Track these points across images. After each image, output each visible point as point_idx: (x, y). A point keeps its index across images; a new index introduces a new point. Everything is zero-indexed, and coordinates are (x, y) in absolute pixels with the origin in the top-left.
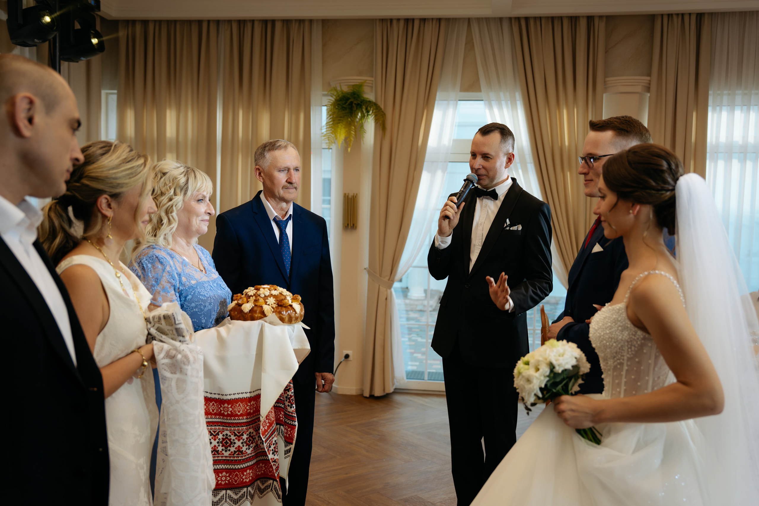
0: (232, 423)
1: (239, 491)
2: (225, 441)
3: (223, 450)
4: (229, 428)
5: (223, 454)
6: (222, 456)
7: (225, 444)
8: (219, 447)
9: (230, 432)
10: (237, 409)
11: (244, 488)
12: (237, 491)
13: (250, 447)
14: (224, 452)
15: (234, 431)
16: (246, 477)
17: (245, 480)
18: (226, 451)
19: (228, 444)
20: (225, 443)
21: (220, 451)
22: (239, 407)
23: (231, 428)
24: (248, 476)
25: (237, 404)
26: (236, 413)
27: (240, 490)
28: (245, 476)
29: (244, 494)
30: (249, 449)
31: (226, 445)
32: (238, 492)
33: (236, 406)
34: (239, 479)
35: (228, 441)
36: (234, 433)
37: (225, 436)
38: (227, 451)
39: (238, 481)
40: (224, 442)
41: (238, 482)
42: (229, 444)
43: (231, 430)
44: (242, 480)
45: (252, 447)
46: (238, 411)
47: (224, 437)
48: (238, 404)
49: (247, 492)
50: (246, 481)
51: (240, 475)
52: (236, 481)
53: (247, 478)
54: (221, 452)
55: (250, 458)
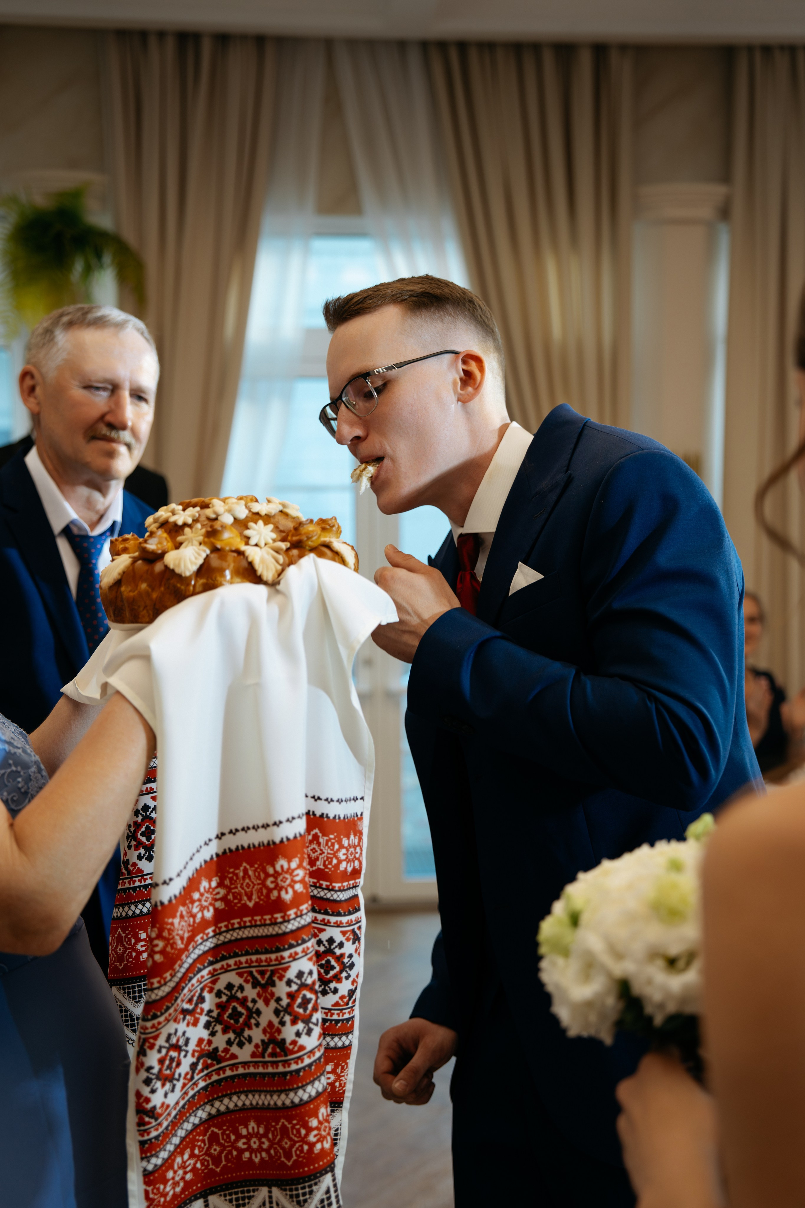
0: (237, 940)
1: (307, 1190)
2: (230, 1011)
3: (229, 1043)
4: (231, 962)
5: (234, 1056)
6: (233, 1065)
7: (232, 1021)
8: (214, 1039)
9: (237, 974)
10: (243, 889)
11: (322, 1175)
12: (301, 1192)
13: (311, 1025)
14: (234, 1049)
15: (250, 967)
16: (321, 1135)
17: (319, 1146)
18: (241, 1045)
19: (241, 1020)
20: (230, 1017)
21: (221, 1049)
22: (247, 881)
23: (237, 959)
24: (325, 1131)
25: (239, 869)
26: (243, 902)
27: (310, 1186)
28: (315, 1132)
29: (329, 1198)
30: (309, 1032)
31: (237, 1021)
32: (304, 1194)
33: (237, 875)
34: (297, 1145)
35: (240, 1009)
36: (251, 974)
37: (226, 992)
38: (244, 1044)
39: (297, 1155)
40: (227, 1014)
41: (295, 1158)
42: (244, 1017)
43: (238, 964)
44: (306, 1147)
45: (316, 1025)
46: (246, 894)
47: (224, 998)
48: (242, 868)
49: (335, 1186)
50: (323, 1149)
51: (295, 1132)
52: (288, 1156)
53: (325, 1137)
54: (226, 1050)
55: (320, 1061)
